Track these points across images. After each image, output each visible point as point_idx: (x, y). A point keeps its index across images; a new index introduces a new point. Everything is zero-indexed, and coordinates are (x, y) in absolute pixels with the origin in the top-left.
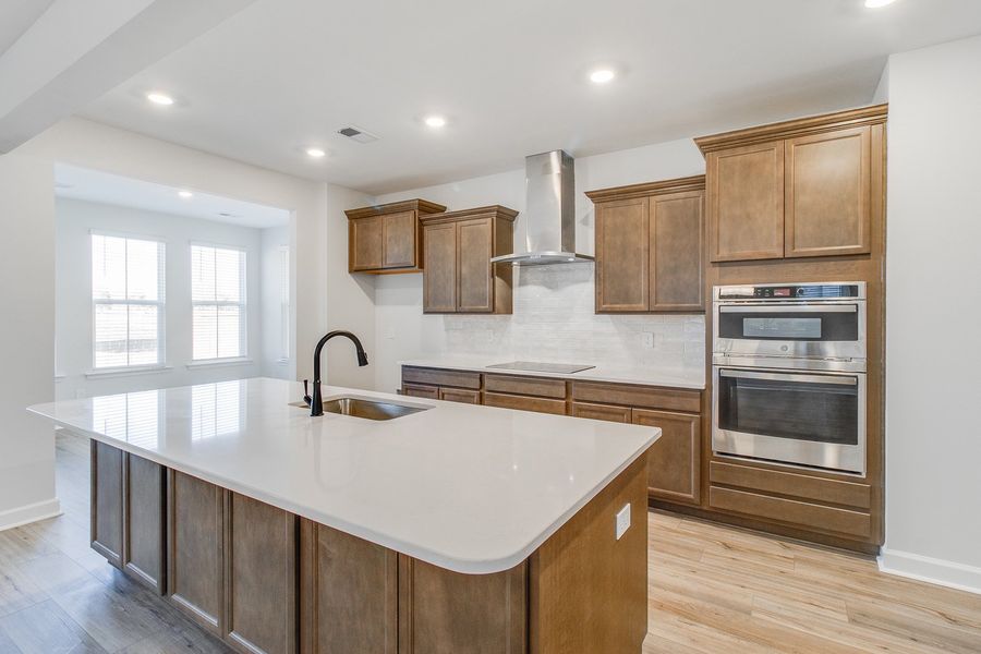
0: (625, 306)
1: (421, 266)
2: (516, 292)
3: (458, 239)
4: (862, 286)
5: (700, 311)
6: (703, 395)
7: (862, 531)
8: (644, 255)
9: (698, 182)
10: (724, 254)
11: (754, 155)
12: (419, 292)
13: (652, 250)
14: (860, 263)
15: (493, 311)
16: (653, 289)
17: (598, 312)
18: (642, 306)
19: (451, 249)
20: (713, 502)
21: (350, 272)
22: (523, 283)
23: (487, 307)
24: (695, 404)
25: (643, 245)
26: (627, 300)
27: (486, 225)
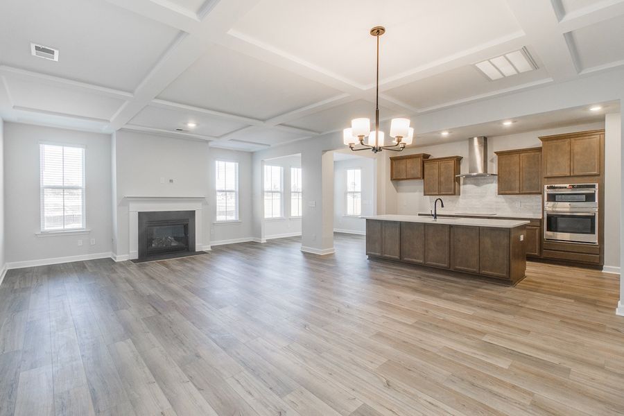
0: (510, 192)
1: (423, 178)
2: (462, 187)
3: (439, 168)
4: (597, 185)
5: (540, 193)
6: (541, 221)
7: (597, 261)
8: (518, 174)
9: (539, 149)
10: (549, 174)
11: (559, 143)
12: (422, 187)
13: (521, 173)
14: (596, 177)
15: (454, 194)
16: (521, 186)
17: (499, 194)
18: (517, 192)
19: (436, 172)
20: (544, 255)
21: (391, 180)
22: (464, 184)
23: (452, 193)
24: (538, 224)
25: (517, 170)
26: (510, 190)
27: (452, 163)
